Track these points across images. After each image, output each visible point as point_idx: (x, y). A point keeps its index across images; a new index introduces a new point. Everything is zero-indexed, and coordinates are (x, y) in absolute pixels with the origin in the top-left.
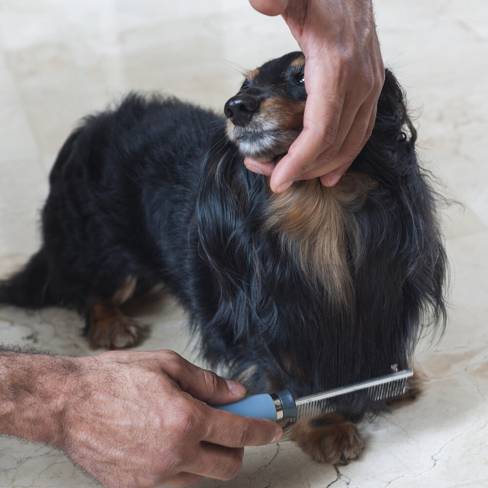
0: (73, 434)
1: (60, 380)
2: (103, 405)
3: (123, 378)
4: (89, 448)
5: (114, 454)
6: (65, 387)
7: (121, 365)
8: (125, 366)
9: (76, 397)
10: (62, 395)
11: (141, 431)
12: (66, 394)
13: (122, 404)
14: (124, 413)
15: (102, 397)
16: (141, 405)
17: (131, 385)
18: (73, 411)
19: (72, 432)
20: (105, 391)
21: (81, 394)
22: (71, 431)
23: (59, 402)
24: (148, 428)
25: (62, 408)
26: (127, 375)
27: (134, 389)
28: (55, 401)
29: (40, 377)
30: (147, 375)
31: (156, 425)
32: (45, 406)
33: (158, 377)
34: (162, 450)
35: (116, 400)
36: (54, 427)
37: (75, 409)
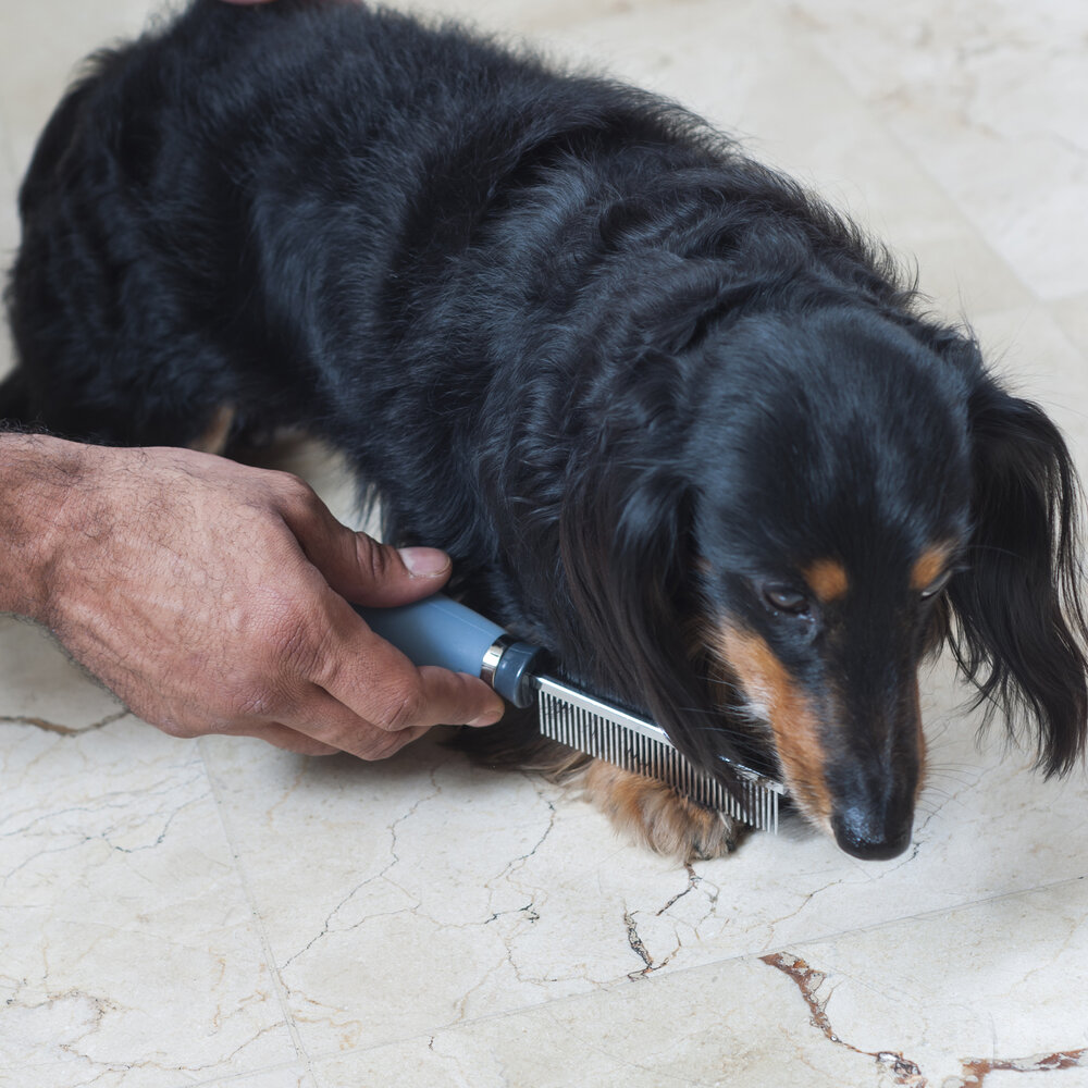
0: (66, 607)
1: (52, 498)
2: (133, 560)
3: (188, 508)
4: (95, 637)
5: (139, 660)
6: (61, 514)
7: (192, 480)
8: (199, 483)
9: (81, 534)
10: (54, 530)
11: (200, 627)
12: (61, 528)
13: (173, 563)
14: (173, 584)
15: (133, 542)
16: (209, 572)
17: (199, 526)
18: (71, 565)
19: (64, 602)
20: (143, 528)
21: (93, 530)
22: (62, 600)
23: (45, 543)
24: (214, 625)
25: (48, 556)
26: (198, 504)
27: (204, 536)
28: (36, 541)
29: (9, 492)
30: (239, 512)
31: (231, 624)
32: (15, 550)
33: (262, 519)
34: (232, 678)
35: (162, 552)
36: (31, 590)
37: (75, 560)
